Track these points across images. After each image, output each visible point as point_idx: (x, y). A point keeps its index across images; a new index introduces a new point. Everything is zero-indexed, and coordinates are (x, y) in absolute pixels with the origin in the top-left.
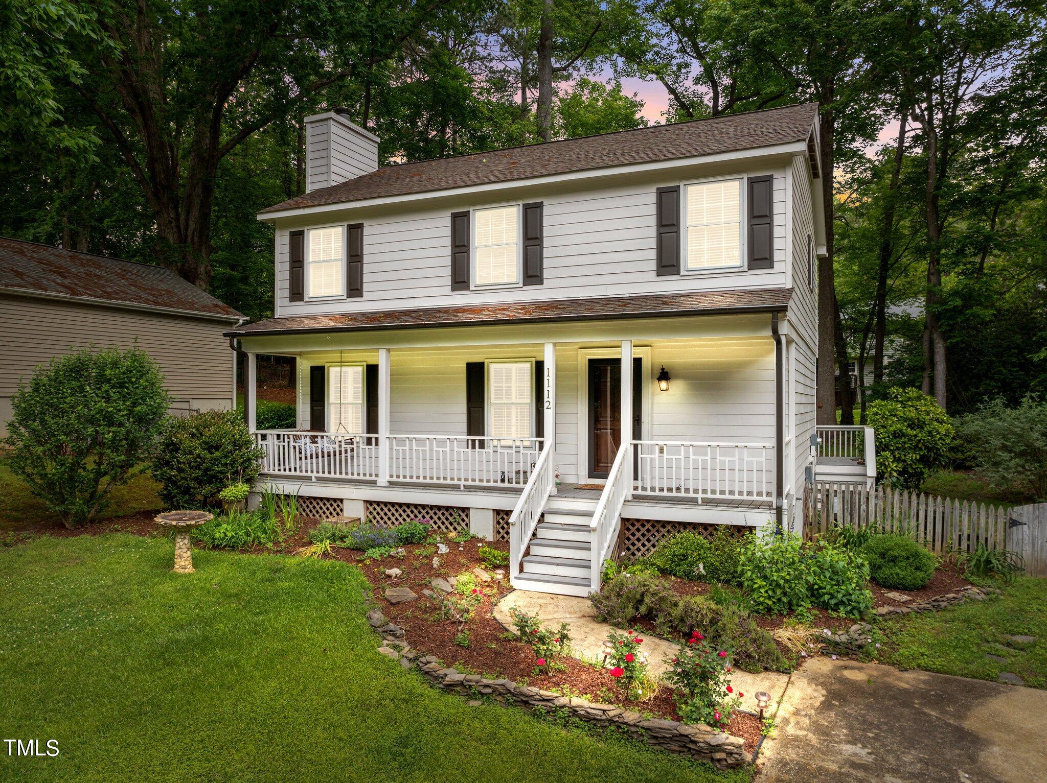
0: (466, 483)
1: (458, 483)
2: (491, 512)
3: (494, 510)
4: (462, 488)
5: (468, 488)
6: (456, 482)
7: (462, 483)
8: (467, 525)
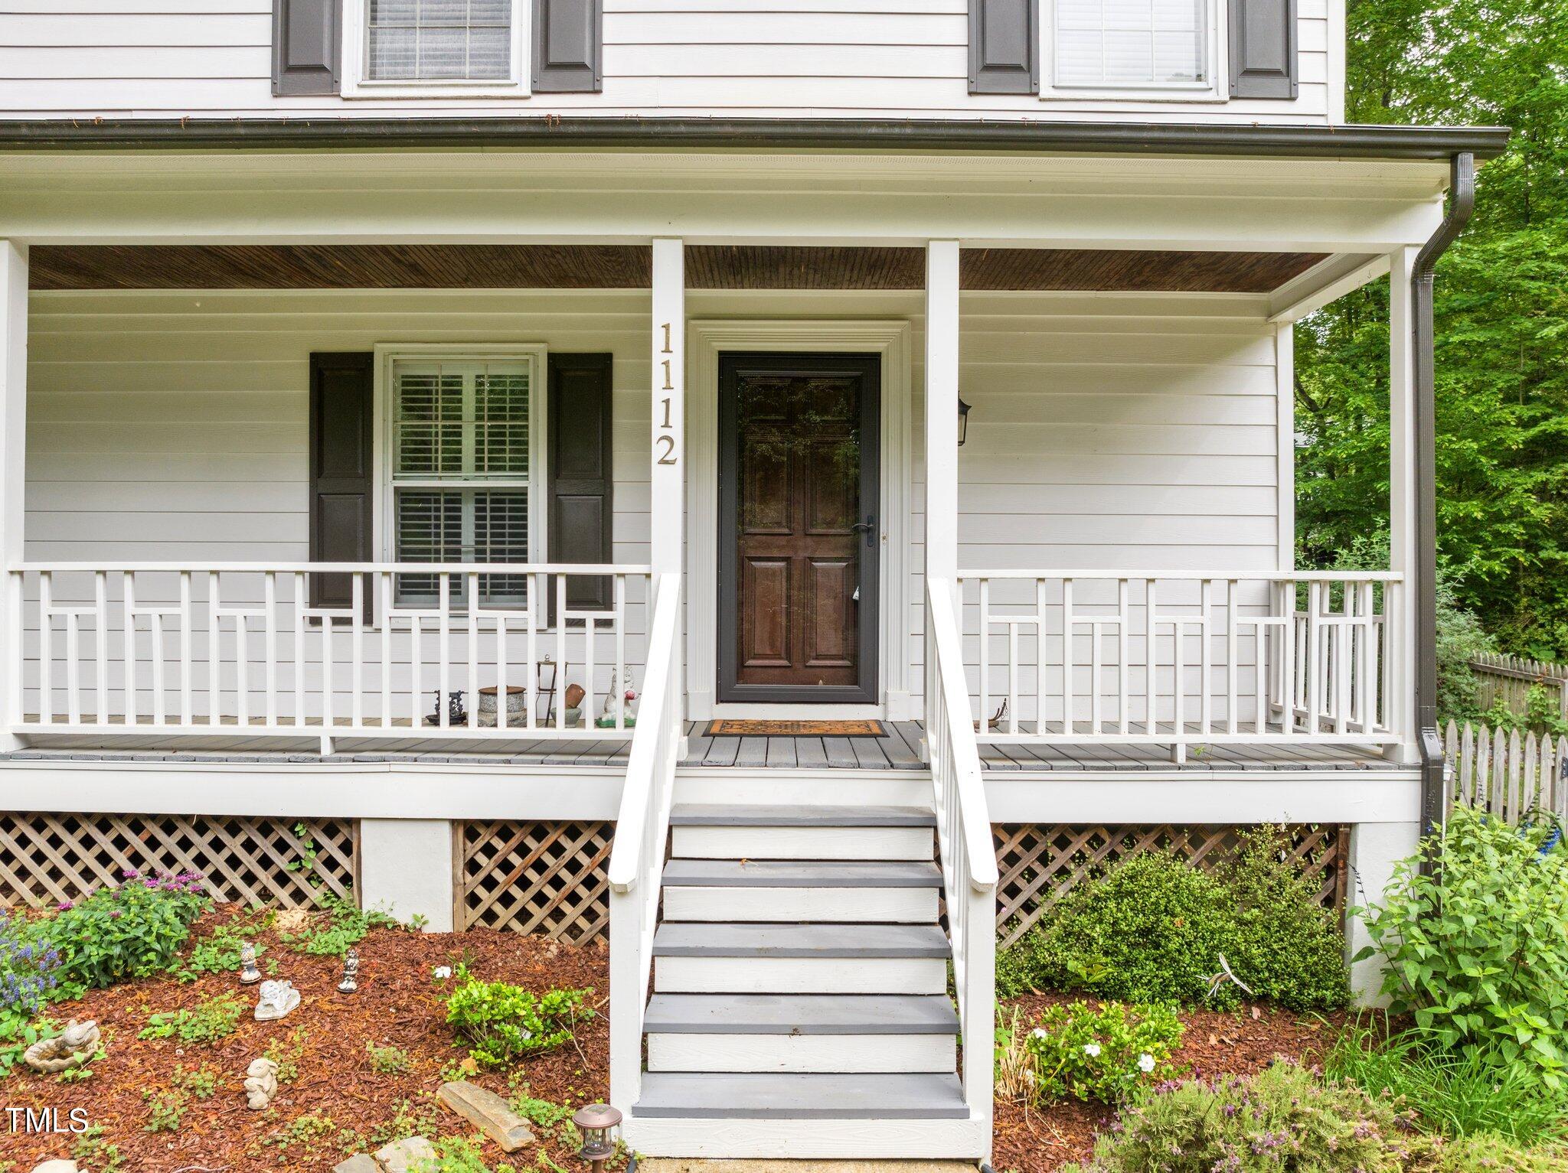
0: (342, 732)
1: (312, 731)
2: (446, 828)
3: (454, 823)
4: (326, 750)
5: (350, 749)
6: (300, 729)
7: (326, 732)
8: (346, 880)
